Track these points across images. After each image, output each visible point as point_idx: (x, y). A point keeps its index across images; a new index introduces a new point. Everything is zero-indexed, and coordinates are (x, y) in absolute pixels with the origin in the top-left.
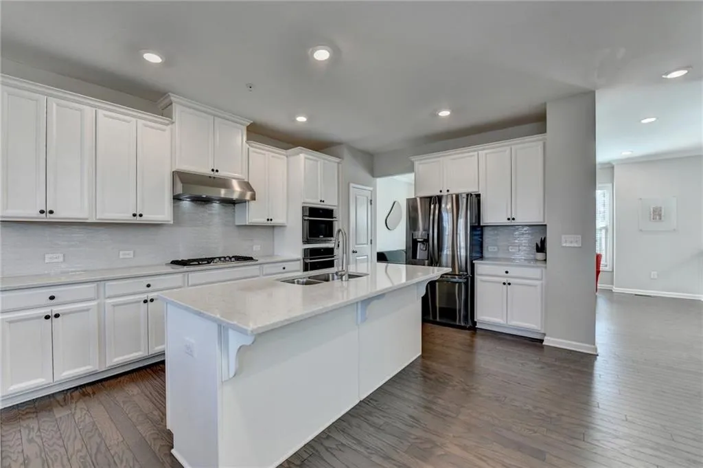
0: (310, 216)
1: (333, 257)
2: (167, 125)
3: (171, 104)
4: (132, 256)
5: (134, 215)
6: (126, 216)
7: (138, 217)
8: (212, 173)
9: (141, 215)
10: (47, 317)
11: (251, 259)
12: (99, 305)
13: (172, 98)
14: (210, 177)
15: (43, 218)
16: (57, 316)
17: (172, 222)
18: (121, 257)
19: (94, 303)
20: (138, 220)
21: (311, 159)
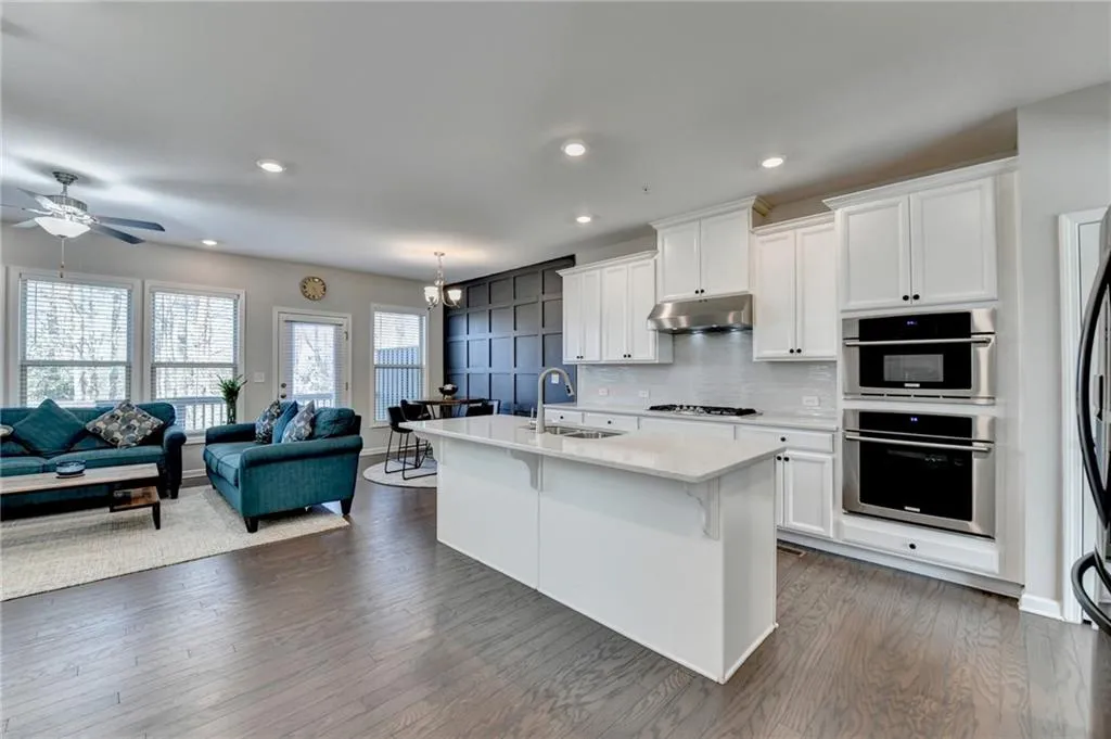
0: (861, 339)
1: (969, 443)
2: (649, 258)
5: (624, 356)
6: (621, 357)
7: (628, 358)
8: (698, 295)
9: (630, 356)
11: (750, 412)
17: (657, 362)
21: (877, 208)
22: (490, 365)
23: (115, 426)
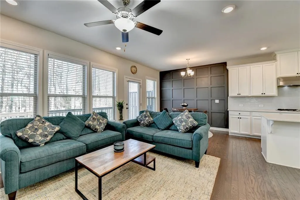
2: (274, 63)
3: (276, 55)
4: (263, 106)
5: (262, 94)
6: (259, 94)
7: (264, 95)
8: (298, 75)
9: (264, 94)
10: (239, 118)
12: (250, 118)
13: (276, 53)
14: (297, 77)
15: (238, 96)
16: (241, 118)
17: (277, 95)
18: (259, 106)
19: (249, 117)
20: (263, 95)
22: (184, 97)
23: (95, 123)
